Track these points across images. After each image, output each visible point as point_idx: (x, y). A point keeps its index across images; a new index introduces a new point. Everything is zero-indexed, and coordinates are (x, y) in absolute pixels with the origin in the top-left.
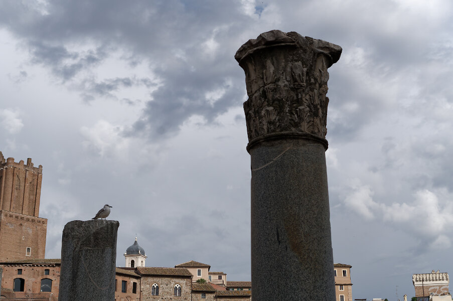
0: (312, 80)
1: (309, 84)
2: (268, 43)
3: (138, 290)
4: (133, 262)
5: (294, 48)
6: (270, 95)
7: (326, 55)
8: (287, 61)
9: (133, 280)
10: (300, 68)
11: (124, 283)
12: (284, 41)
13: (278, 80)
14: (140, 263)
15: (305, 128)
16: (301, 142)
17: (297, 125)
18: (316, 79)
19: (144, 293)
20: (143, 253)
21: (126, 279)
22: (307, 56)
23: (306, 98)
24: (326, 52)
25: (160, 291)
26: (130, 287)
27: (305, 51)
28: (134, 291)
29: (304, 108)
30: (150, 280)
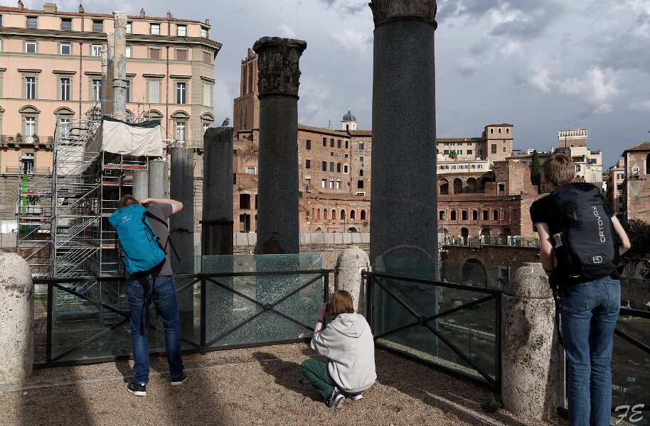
0: (287, 63)
1: (284, 64)
2: (263, 44)
3: (349, 146)
4: (347, 126)
5: (276, 46)
6: (265, 73)
7: (296, 48)
8: (273, 53)
9: (345, 140)
10: (279, 57)
11: (339, 141)
12: (270, 42)
13: (268, 64)
14: (353, 127)
15: (281, 89)
16: (279, 97)
17: (277, 88)
18: (289, 62)
19: (354, 148)
20: (355, 120)
21: (340, 138)
22: (284, 50)
23: (282, 73)
24: (295, 46)
25: (365, 147)
26: (343, 144)
27: (283, 47)
28: (347, 147)
29: (281, 79)
30: (357, 139)
